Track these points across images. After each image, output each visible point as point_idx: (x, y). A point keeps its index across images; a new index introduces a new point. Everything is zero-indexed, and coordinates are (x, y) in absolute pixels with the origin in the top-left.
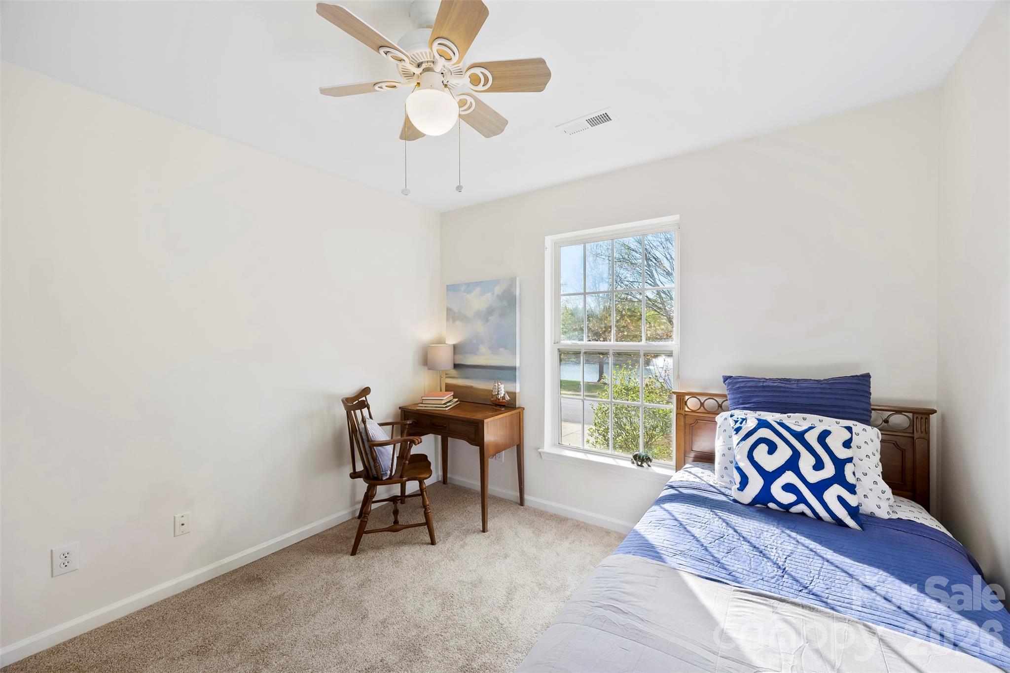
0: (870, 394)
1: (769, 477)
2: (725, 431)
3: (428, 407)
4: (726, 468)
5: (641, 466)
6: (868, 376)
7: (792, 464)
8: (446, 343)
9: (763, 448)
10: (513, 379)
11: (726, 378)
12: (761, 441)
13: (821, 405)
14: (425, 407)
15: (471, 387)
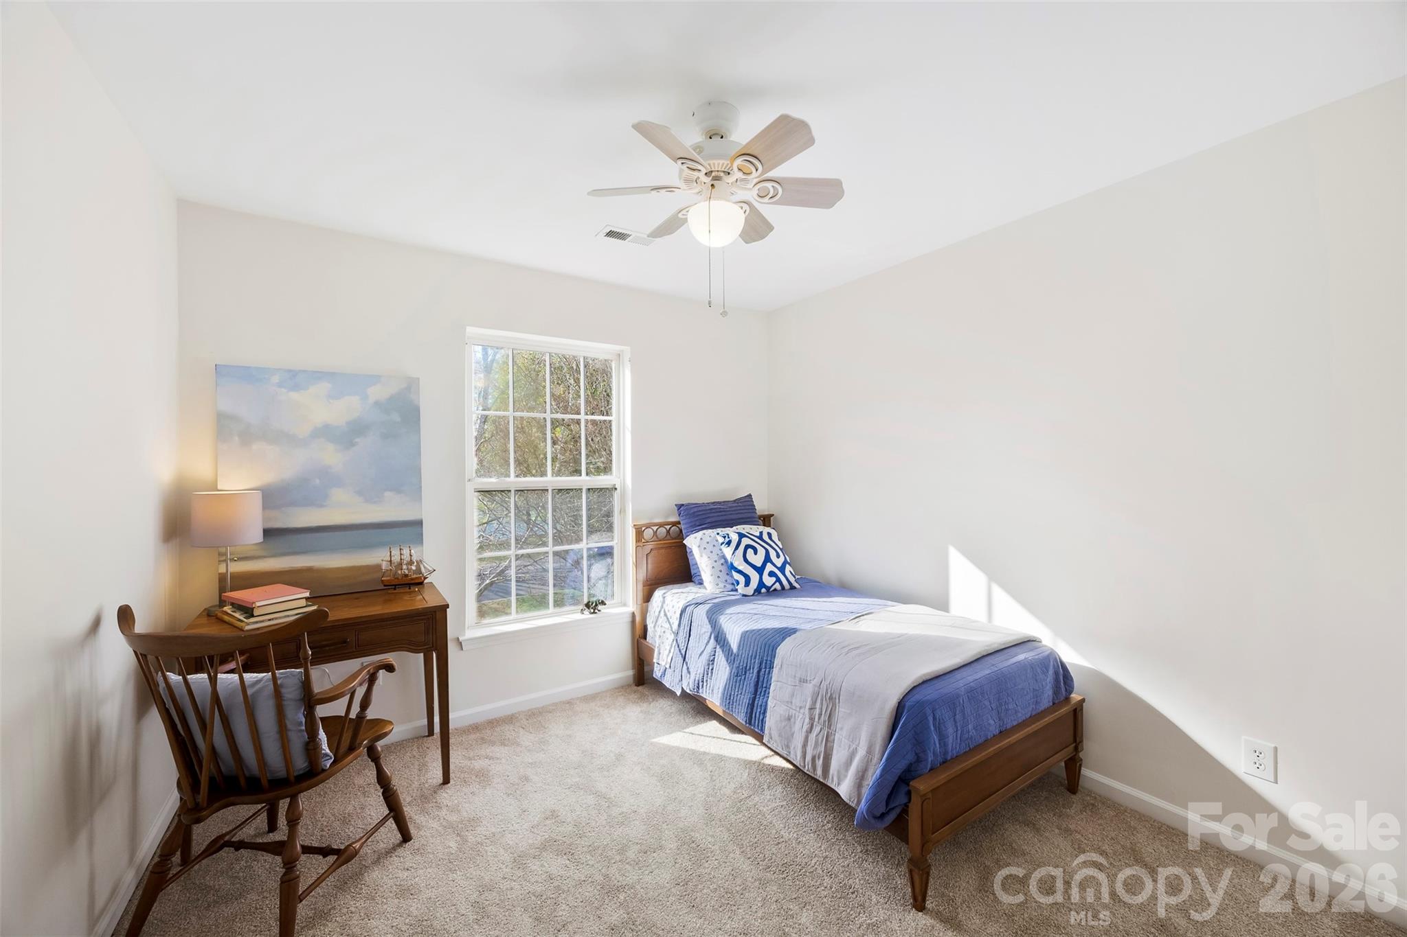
0: (754, 506)
1: (760, 570)
2: (705, 548)
3: (276, 618)
4: (718, 577)
5: (594, 613)
6: (750, 496)
7: (768, 559)
8: (219, 488)
9: (750, 551)
10: (419, 539)
11: (680, 506)
12: (747, 547)
13: (742, 518)
14: (270, 620)
15: (310, 570)
